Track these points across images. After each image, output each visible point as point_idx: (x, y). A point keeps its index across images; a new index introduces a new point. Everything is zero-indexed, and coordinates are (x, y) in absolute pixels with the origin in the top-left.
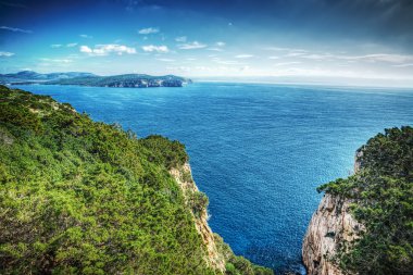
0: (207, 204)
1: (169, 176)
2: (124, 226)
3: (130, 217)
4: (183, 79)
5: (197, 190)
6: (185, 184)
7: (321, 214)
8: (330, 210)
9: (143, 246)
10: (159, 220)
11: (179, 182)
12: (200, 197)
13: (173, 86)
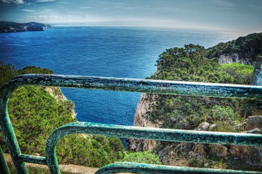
0: (74, 106)
1: (45, 92)
2: (31, 117)
3: (33, 112)
4: (43, 25)
5: (65, 99)
6: (57, 96)
7: (141, 102)
8: (146, 99)
9: (46, 125)
10: (51, 112)
11: (53, 95)
12: (69, 103)
13: (36, 30)
